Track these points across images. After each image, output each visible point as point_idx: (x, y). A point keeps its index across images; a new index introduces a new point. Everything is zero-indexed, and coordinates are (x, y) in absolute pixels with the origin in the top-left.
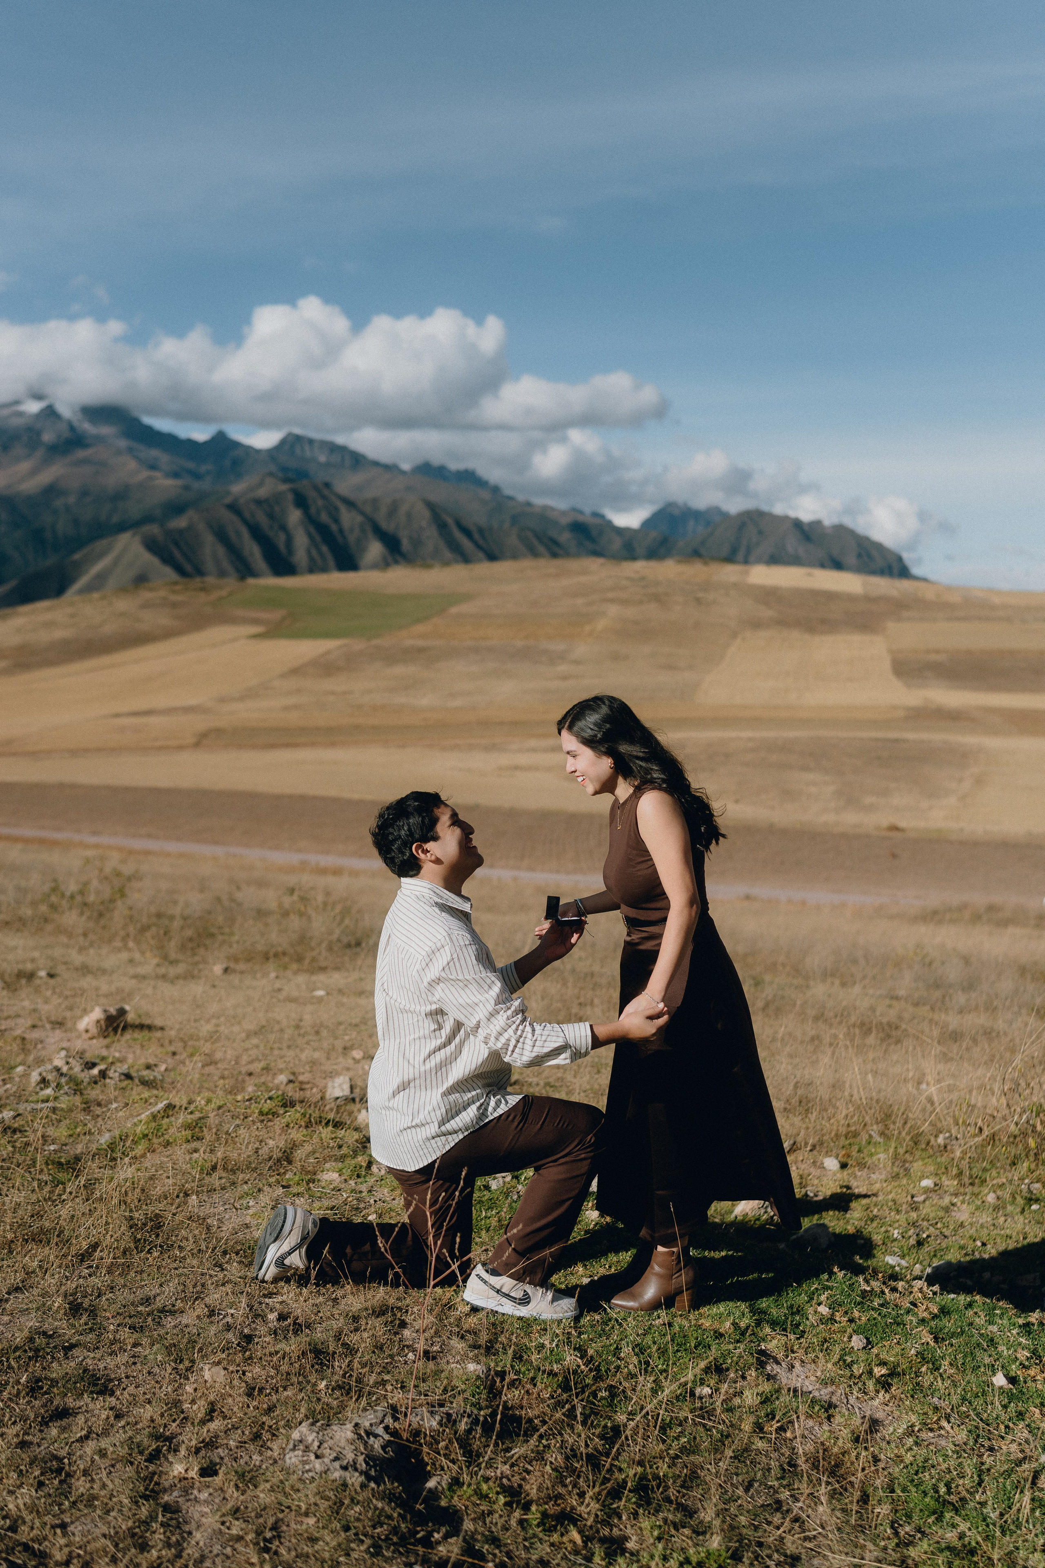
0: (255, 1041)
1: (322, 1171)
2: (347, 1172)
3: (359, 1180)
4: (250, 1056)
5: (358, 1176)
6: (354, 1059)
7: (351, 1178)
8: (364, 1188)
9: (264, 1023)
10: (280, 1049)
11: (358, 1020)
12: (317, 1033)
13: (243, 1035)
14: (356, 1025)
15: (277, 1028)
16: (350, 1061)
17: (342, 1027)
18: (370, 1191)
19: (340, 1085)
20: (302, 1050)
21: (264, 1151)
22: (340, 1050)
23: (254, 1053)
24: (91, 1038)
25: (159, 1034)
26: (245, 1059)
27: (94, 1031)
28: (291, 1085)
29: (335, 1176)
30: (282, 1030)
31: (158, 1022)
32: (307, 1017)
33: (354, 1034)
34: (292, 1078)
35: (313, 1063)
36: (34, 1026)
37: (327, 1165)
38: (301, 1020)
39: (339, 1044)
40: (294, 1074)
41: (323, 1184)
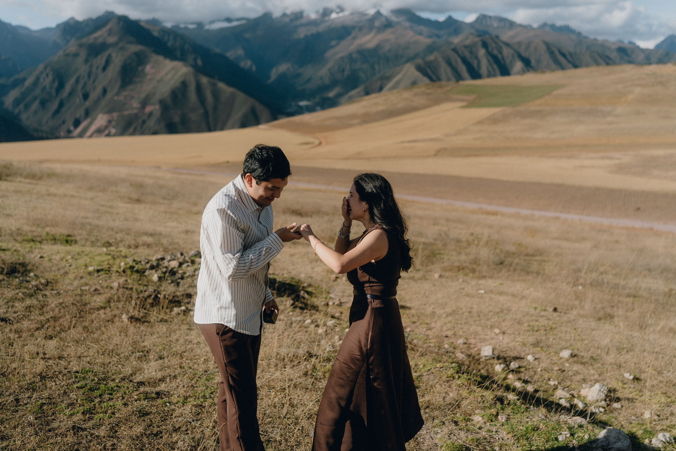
0: (450, 318)
1: (474, 415)
2: (486, 419)
3: (492, 423)
4: (447, 327)
5: (492, 421)
6: (495, 333)
7: (488, 422)
8: (494, 429)
9: (454, 308)
10: (461, 324)
11: (498, 310)
12: (479, 316)
13: (445, 315)
14: (498, 313)
15: (460, 312)
16: (493, 334)
17: (491, 314)
18: (496, 432)
19: (488, 350)
20: (471, 325)
21: (448, 400)
22: (489, 327)
23: (449, 325)
25: (408, 311)
26: (445, 328)
28: (465, 346)
29: (480, 419)
30: (463, 313)
31: (408, 305)
32: (475, 307)
33: (496, 318)
34: (465, 341)
35: (476, 333)
37: (477, 412)
38: (472, 308)
39: (489, 323)
40: (467, 339)
41: (474, 422)
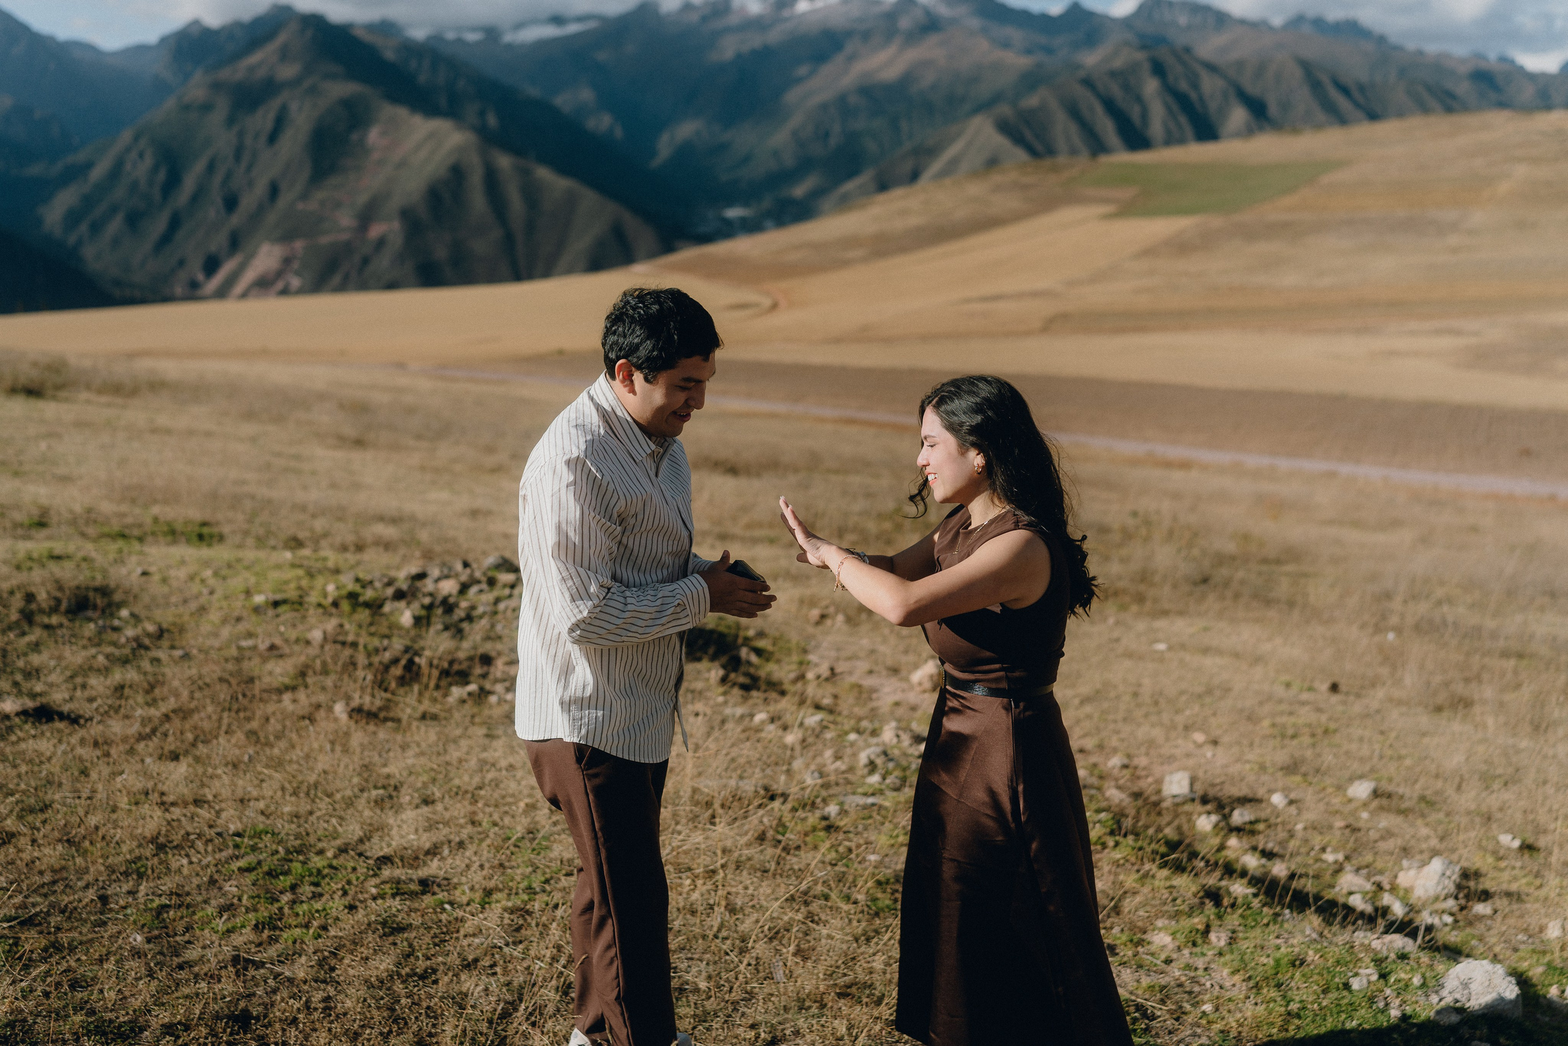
0: (1088, 709)
1: (1154, 930)
2: (1181, 938)
3: (1195, 950)
4: (1082, 728)
5: (1194, 944)
6: (1195, 742)
7: (1185, 946)
8: (1200, 963)
9: (1098, 686)
10: (1115, 721)
11: (1199, 689)
12: (1156, 703)
13: (1076, 701)
14: (1200, 696)
15: (1112, 694)
16: (1191, 746)
17: (1184, 698)
18: (1206, 969)
19: (1179, 782)
20: (1139, 725)
22: (1180, 727)
23: (1086, 725)
24: (925, 691)
27: (928, 685)
28: (1125, 772)
29: (1167, 939)
30: (1118, 697)
32: (1146, 681)
33: (1197, 708)
34: (1126, 762)
35: (1151, 743)
36: (871, 672)
37: (1160, 923)
38: (1140, 685)
39: (1180, 719)
40: (1129, 756)
41: (1153, 948)
